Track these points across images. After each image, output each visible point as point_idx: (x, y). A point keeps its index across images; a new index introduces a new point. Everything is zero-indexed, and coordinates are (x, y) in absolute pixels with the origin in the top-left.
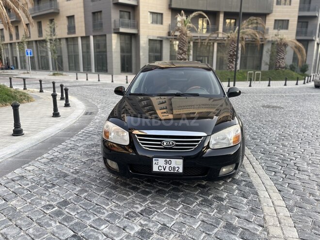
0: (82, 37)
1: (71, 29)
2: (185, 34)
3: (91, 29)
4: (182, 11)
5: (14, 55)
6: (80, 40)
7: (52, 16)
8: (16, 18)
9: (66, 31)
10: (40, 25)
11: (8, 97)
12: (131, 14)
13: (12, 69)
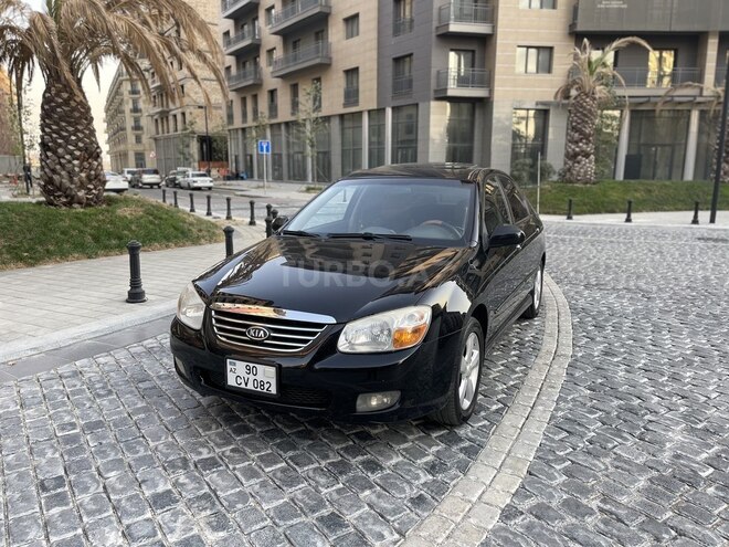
0: (369, 112)
1: (351, 95)
2: (591, 95)
3: (389, 94)
4: (585, 40)
5: (249, 152)
6: (365, 118)
7: (318, 71)
8: (255, 78)
9: (342, 100)
10: (295, 89)
11: (175, 232)
12: (477, 56)
13: (242, 178)
